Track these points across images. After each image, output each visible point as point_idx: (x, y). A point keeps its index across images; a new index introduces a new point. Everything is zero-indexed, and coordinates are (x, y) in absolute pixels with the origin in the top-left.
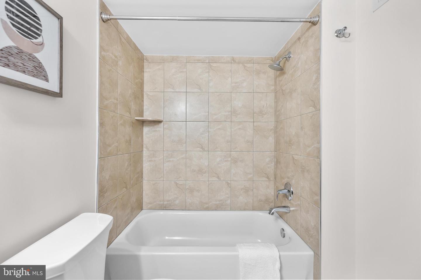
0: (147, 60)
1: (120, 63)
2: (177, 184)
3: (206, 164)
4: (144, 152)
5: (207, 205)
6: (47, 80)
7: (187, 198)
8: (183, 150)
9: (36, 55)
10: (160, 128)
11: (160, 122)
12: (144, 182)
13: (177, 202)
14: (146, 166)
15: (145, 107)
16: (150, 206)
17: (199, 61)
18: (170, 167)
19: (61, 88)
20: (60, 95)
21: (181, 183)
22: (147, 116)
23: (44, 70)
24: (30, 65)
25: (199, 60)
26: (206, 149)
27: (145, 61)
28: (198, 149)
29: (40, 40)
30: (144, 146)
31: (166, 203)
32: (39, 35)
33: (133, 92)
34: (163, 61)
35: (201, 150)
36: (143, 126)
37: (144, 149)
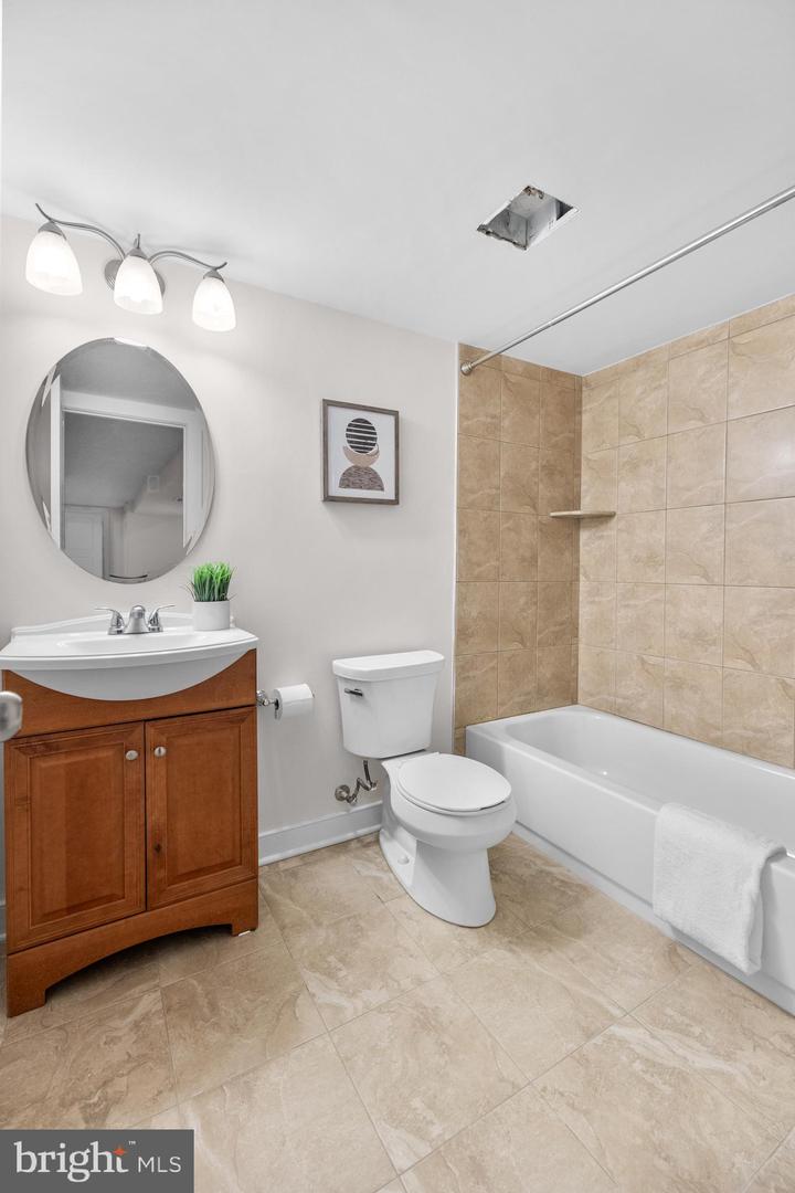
0: (587, 385)
1: (506, 423)
2: (643, 662)
3: (717, 620)
4: (581, 583)
5: (719, 733)
6: (382, 489)
7: (665, 701)
8: (659, 581)
9: (371, 466)
10: (611, 530)
11: (609, 516)
12: (581, 646)
13: (643, 705)
14: (586, 613)
15: (583, 488)
16: (590, 700)
17: (701, 343)
18: (629, 621)
19: (397, 494)
20: (396, 502)
21: (652, 660)
22: (587, 506)
23: (380, 480)
24: (366, 479)
25: (703, 341)
26: (716, 580)
27: (584, 389)
28: (696, 579)
29: (375, 449)
30: (581, 571)
31: (620, 701)
32: (374, 445)
33: (544, 463)
34: (616, 375)
35: (704, 581)
36: (578, 529)
37: (582, 578)
